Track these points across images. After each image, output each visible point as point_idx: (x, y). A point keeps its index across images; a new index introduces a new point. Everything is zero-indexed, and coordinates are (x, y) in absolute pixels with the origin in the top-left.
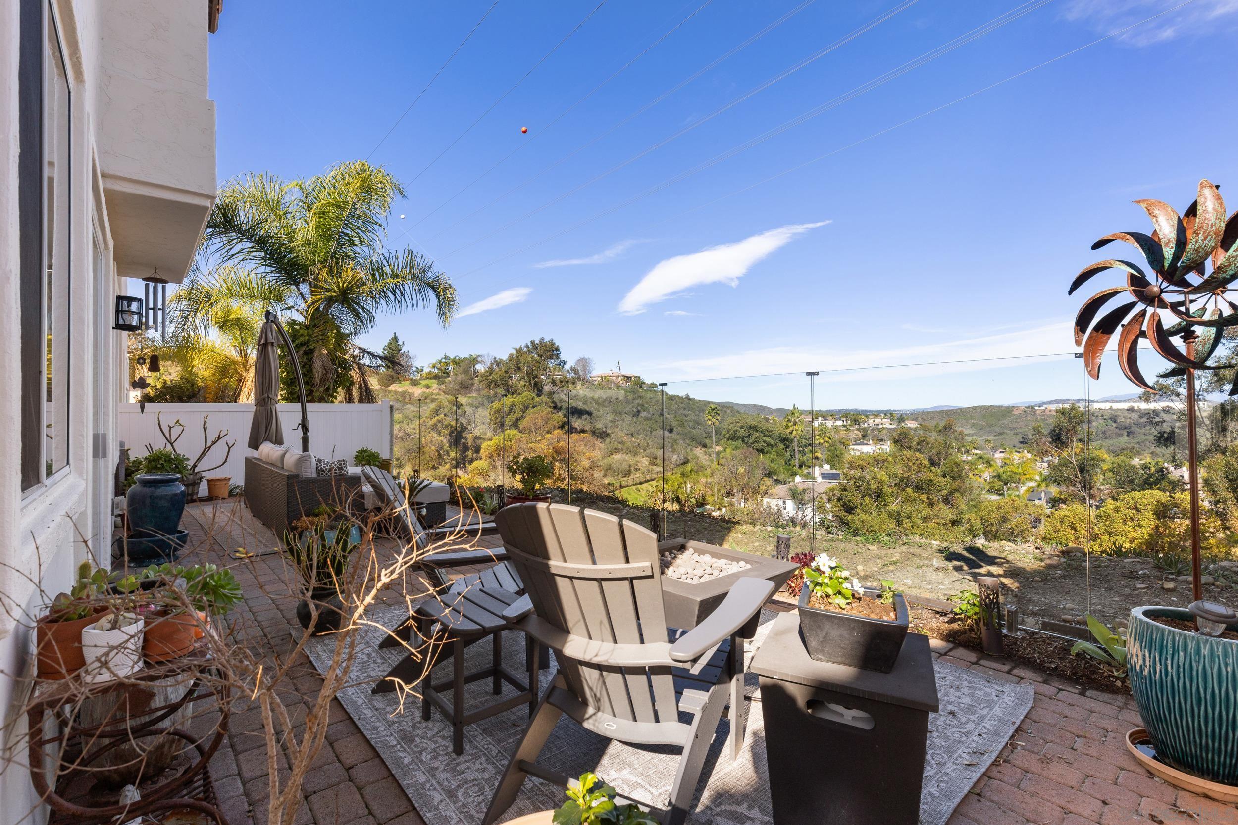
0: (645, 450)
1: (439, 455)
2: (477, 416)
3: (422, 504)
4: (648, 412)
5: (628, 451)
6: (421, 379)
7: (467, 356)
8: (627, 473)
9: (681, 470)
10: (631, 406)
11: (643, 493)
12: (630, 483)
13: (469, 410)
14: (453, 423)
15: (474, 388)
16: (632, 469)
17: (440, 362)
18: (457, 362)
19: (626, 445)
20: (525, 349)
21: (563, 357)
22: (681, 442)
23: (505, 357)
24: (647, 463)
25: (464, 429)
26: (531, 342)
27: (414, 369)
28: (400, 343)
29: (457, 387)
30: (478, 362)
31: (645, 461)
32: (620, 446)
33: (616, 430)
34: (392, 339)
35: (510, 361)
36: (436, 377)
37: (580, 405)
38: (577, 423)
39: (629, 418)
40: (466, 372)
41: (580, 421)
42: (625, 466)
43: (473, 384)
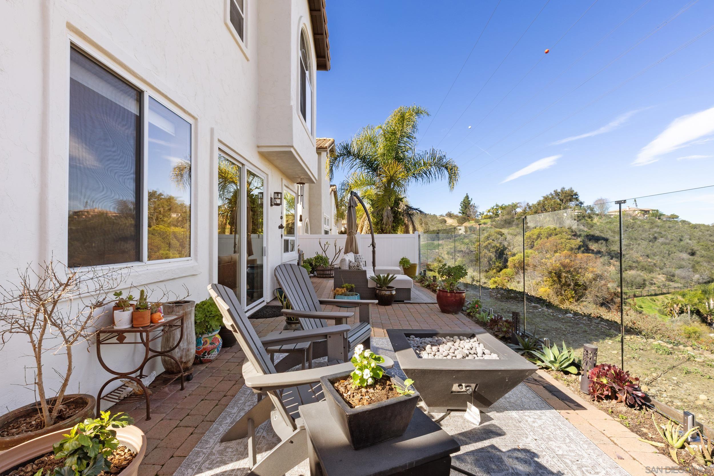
0: (661, 269)
1: (490, 263)
2: (515, 241)
3: (393, 288)
4: (667, 238)
5: (644, 268)
6: (481, 219)
7: (510, 204)
8: (642, 285)
9: (702, 288)
10: (647, 234)
11: (659, 303)
12: (645, 293)
13: (509, 237)
14: (498, 245)
15: (514, 223)
16: (647, 283)
17: (493, 208)
18: (502, 208)
19: (641, 264)
20: (550, 196)
21: (581, 199)
22: (705, 264)
23: (535, 202)
24: (664, 279)
25: (505, 248)
26: (555, 191)
27: (478, 213)
28: (470, 199)
29: (502, 223)
30: (518, 207)
31: (662, 278)
32: (634, 265)
33: (631, 252)
34: (466, 197)
35: (538, 205)
36: (490, 217)
37: (597, 233)
38: (594, 246)
39: (644, 243)
40: (509, 213)
41: (596, 245)
42: (639, 280)
43: (513, 221)
